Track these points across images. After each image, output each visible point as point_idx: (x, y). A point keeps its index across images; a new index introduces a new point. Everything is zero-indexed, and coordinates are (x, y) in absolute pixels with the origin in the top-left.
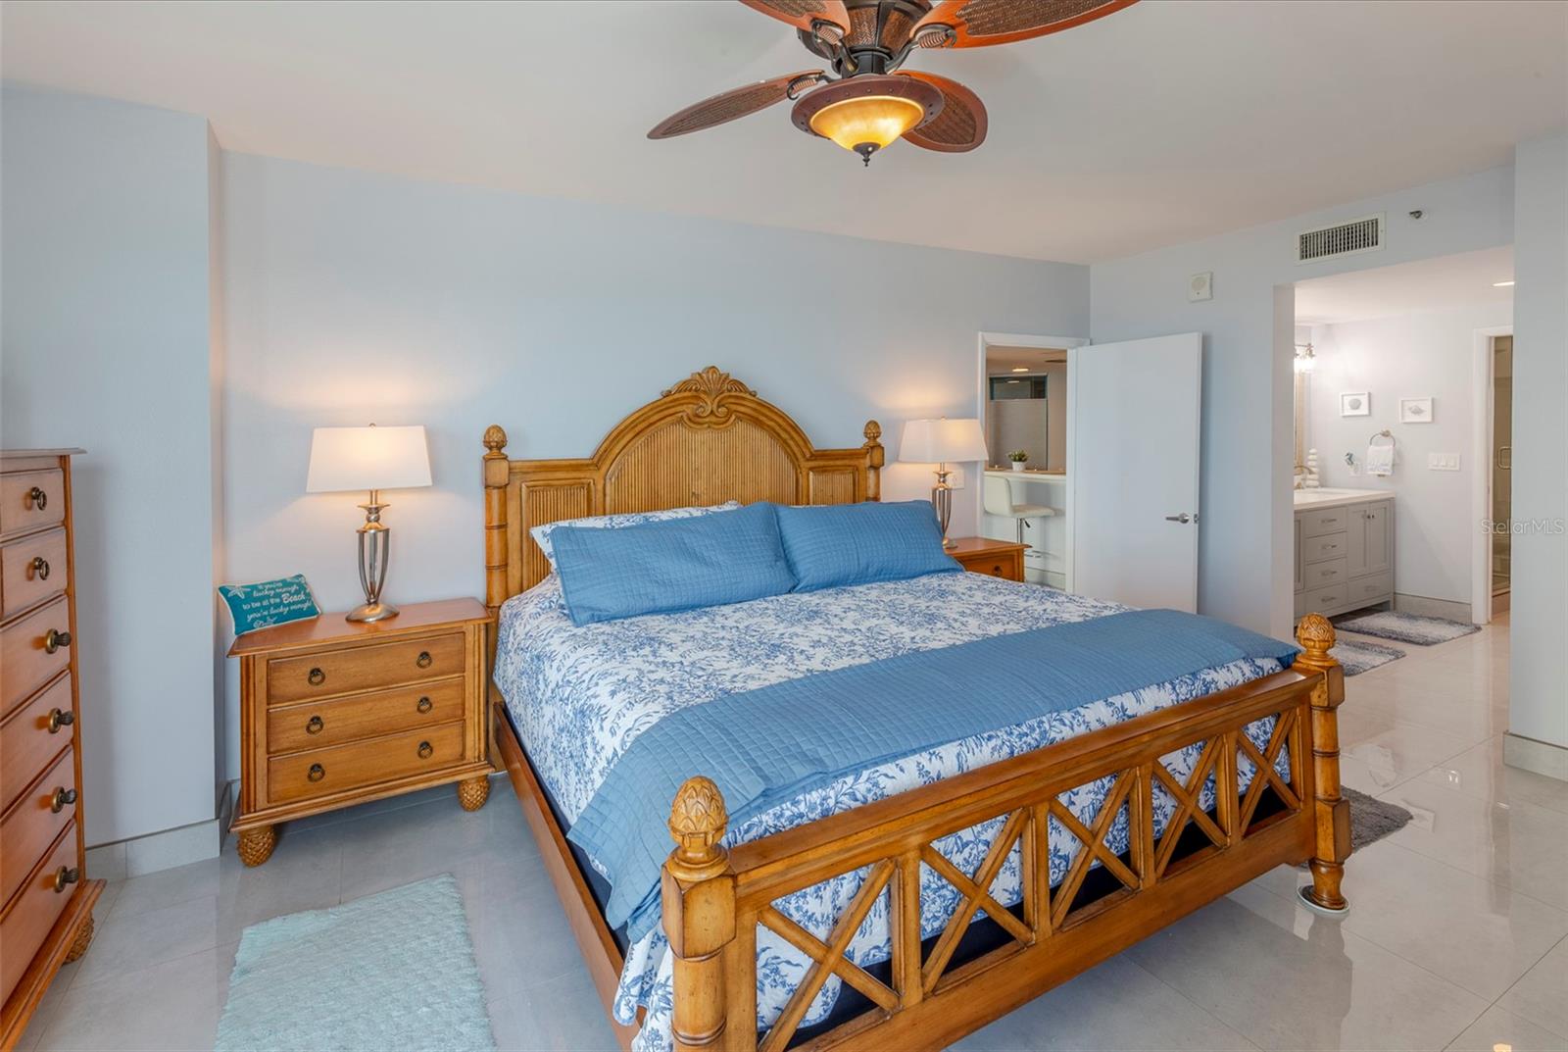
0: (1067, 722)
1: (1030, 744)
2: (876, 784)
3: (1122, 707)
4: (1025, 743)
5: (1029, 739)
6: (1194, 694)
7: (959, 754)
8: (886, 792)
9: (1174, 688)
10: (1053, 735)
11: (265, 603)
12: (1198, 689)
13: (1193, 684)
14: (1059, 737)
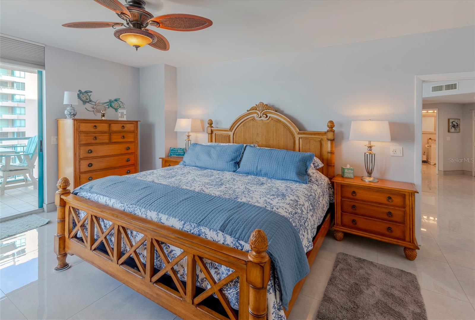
0: (141, 212)
1: (129, 211)
2: (98, 199)
3: (161, 218)
4: (128, 209)
5: (130, 209)
6: (192, 232)
7: (114, 203)
8: (99, 201)
9: (184, 224)
10: (136, 212)
11: (175, 151)
12: (195, 231)
13: (194, 228)
14: (137, 214)
